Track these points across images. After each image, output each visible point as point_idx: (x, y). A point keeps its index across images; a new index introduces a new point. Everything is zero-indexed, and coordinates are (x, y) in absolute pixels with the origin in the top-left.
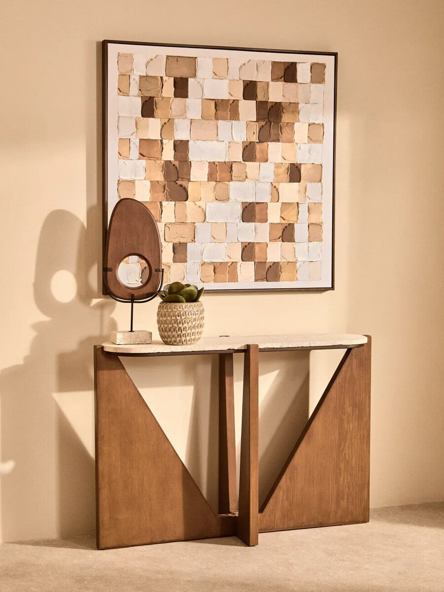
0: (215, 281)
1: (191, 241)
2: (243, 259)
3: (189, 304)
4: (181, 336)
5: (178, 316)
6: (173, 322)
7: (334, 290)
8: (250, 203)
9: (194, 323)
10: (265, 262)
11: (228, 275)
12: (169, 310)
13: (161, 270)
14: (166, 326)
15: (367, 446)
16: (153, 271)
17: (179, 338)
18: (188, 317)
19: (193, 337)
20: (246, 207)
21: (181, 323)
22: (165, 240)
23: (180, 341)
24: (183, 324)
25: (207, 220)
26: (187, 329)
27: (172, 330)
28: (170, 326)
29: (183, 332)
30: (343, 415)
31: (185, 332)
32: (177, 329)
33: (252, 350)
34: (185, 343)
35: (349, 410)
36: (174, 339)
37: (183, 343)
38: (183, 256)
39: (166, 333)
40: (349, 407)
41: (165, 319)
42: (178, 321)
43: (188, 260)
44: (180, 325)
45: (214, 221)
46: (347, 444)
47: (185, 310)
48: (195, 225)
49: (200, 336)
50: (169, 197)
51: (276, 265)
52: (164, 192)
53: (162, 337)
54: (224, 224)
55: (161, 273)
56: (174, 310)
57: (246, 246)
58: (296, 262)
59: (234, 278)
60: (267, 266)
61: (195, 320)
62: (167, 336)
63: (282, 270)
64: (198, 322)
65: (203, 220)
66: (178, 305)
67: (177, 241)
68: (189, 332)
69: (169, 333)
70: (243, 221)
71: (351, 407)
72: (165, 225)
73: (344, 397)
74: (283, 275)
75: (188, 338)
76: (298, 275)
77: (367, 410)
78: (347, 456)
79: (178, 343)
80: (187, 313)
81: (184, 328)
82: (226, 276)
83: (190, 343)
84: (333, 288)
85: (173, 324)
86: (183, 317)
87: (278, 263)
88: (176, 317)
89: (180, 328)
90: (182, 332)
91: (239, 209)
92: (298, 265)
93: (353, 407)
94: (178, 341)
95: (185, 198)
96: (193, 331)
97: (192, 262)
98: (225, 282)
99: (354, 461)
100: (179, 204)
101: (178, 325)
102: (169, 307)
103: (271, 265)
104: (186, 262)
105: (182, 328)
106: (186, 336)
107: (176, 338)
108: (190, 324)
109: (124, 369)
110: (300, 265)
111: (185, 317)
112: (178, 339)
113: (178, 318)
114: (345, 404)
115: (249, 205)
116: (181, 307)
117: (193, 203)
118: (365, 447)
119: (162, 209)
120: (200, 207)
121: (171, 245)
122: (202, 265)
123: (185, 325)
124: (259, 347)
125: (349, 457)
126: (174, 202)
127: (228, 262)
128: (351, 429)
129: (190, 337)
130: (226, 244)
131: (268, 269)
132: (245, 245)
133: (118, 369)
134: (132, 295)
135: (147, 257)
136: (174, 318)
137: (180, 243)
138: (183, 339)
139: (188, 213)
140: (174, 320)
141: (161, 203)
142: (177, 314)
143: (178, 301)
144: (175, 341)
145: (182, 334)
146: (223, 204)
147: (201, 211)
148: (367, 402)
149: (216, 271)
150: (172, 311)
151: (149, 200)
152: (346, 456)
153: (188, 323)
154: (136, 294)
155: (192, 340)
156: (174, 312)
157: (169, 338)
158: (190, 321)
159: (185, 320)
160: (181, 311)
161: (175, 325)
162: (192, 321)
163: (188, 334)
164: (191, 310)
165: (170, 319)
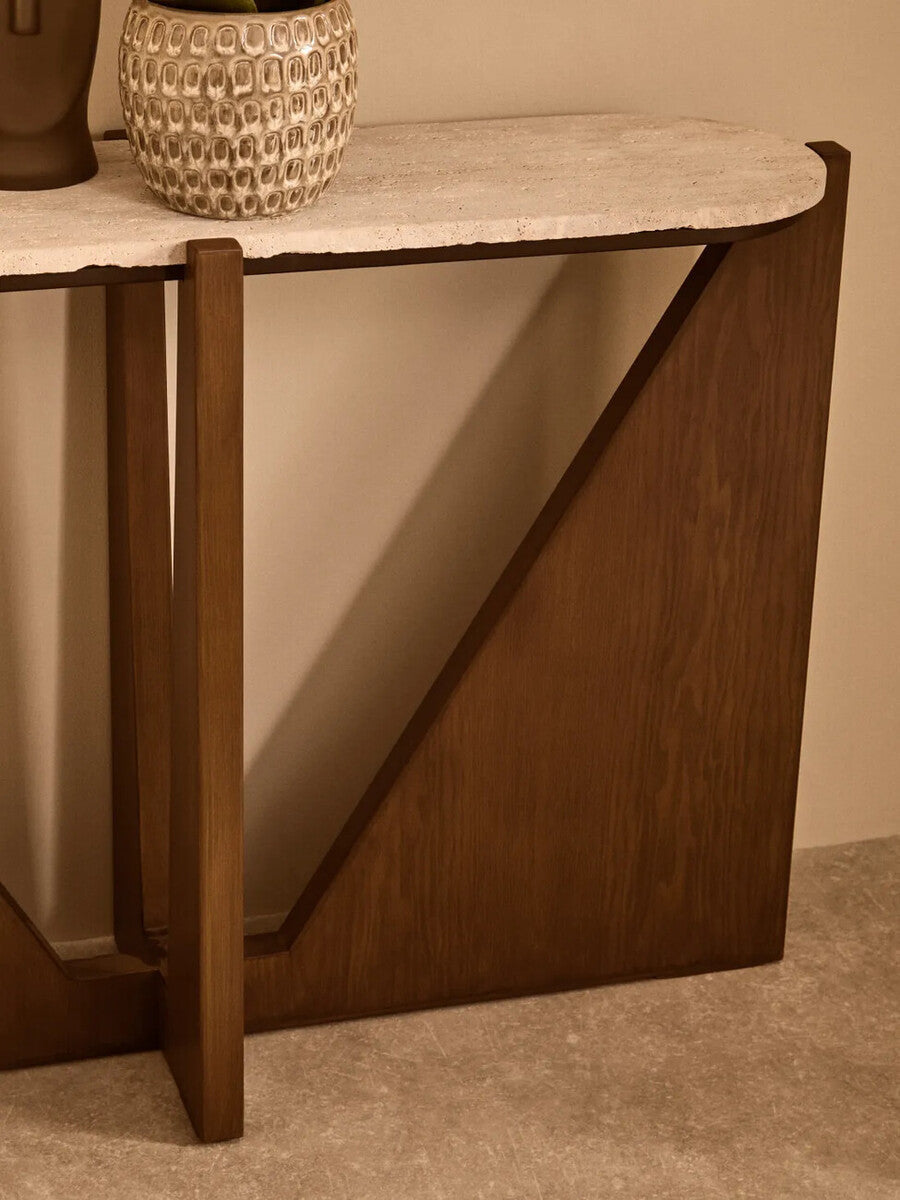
4: (230, 179)
6: (190, 109)
9: (295, 118)
12: (173, 50)
14: (156, 124)
17: (222, 190)
18: (266, 88)
19: (291, 184)
21: (231, 119)
23: (223, 200)
24: (238, 123)
26: (261, 146)
27: (186, 147)
28: (176, 127)
29: (241, 163)
31: (249, 162)
32: (212, 144)
36: (197, 191)
37: (238, 210)
39: (157, 160)
41: (150, 88)
42: (216, 107)
44: (226, 130)
47: (251, 51)
49: (328, 174)
56: (194, 49)
62: (162, 173)
64: (320, 111)
68: (270, 159)
80: (260, 69)
81: (244, 143)
85: (187, 121)
86: (239, 90)
89: (223, 143)
90: (232, 159)
94: (215, 199)
96: (292, 154)
101: (212, 123)
102: (169, 30)
105: (236, 144)
106: (253, 183)
107: (205, 187)
108: (274, 125)
111: (247, 88)
112: (215, 194)
113: (212, 91)
129: (278, 182)
136: (195, 91)
138: (242, 192)
140: (193, 99)
144: (201, 201)
145: (233, 173)
150: (185, 53)
153: (264, 120)
155: (287, 198)
156: (194, 61)
157: (173, 185)
158: (274, 105)
159: (252, 103)
160: (230, 57)
161: (201, 127)
162: (287, 108)
163: (266, 172)
164: (284, 54)
165: (175, 93)
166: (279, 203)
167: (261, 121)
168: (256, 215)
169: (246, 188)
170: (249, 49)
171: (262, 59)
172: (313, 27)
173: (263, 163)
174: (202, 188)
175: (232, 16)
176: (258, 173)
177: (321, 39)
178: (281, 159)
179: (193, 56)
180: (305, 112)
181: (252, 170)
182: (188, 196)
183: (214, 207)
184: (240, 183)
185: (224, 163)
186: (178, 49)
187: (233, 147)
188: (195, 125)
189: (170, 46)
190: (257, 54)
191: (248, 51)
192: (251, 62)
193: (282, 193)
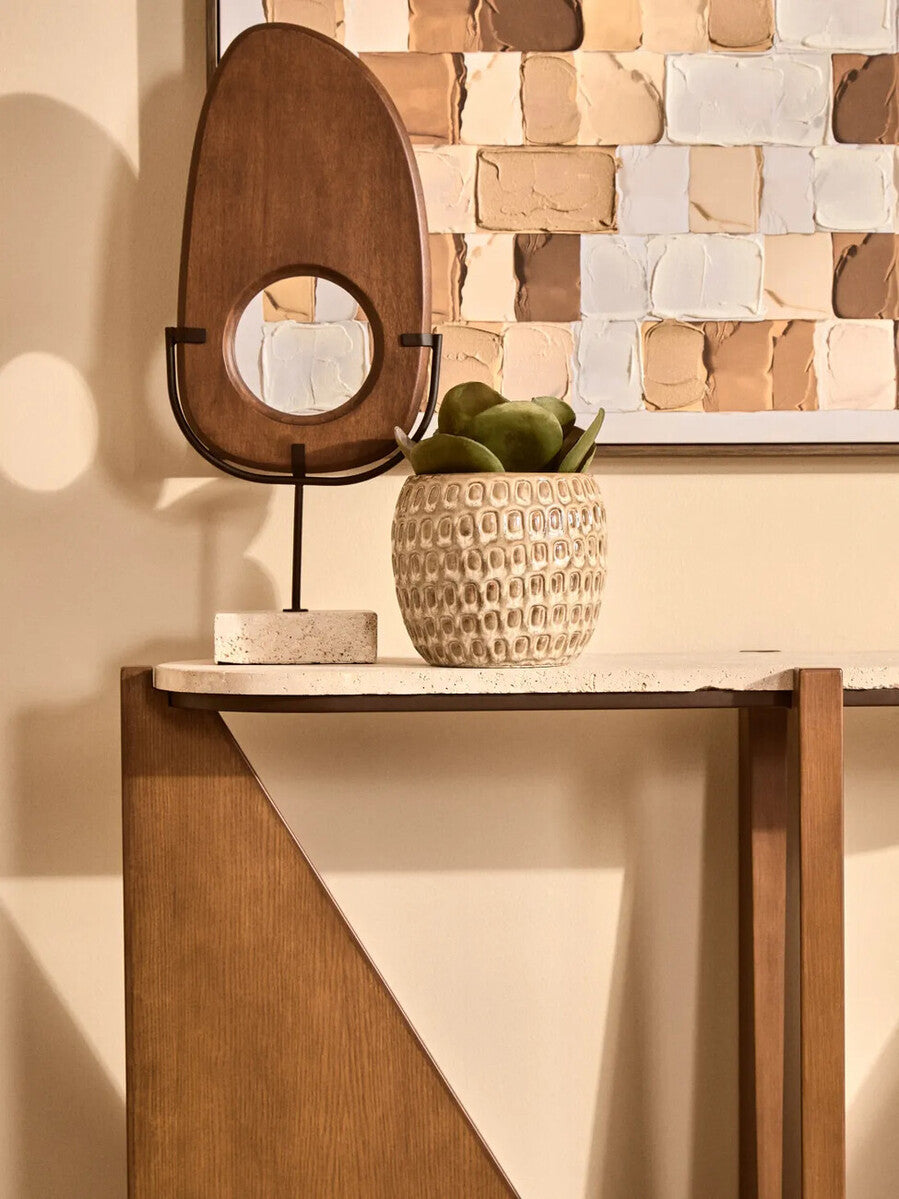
0: (710, 404)
1: (596, 224)
2: (843, 310)
3: (515, 479)
4: (478, 622)
5: (465, 533)
6: (442, 558)
8: (871, 58)
9: (537, 566)
11: (769, 378)
12: (429, 507)
13: (426, 340)
16: (391, 342)
17: (473, 634)
18: (509, 536)
19: (536, 630)
20: (853, 75)
21: (478, 565)
22: (478, 221)
23: (475, 645)
24: (484, 567)
25: (671, 131)
26: (506, 589)
27: (440, 595)
28: (432, 577)
29: (489, 605)
31: (495, 606)
32: (462, 589)
33: (807, 697)
34: (501, 657)
36: (452, 637)
37: (489, 655)
38: (558, 294)
39: (421, 614)
42: (465, 555)
43: (583, 309)
44: (474, 575)
45: (699, 139)
47: (496, 503)
48: (617, 154)
50: (495, 34)
52: (472, 11)
53: (414, 631)
54: (753, 151)
55: (425, 354)
56: (447, 504)
57: (853, 250)
59: (797, 391)
61: (541, 550)
62: (425, 625)
65: (654, 134)
66: (467, 481)
67: (532, 226)
68: (515, 603)
69: (432, 612)
70: (839, 139)
72: (480, 155)
75: (512, 634)
79: (469, 658)
80: (504, 519)
81: (490, 587)
82: (763, 381)
83: (522, 655)
85: (442, 569)
86: (485, 538)
88: (454, 538)
89: (472, 587)
90: (480, 603)
91: (821, 85)
94: (468, 644)
95: (569, 40)
96: (536, 599)
97: (606, 317)
98: (762, 408)
100: (539, 61)
101: (464, 571)
102: (427, 492)
104: (575, 316)
105: (483, 589)
106: (500, 626)
107: (458, 633)
108: (518, 570)
109: (246, 769)
111: (493, 536)
112: (468, 639)
113: (461, 539)
115: (866, 66)
116: (479, 493)
117: (605, 58)
119: (462, 85)
120: (636, 76)
121: (506, 243)
122: (650, 333)
123: (497, 573)
124: (846, 683)
126: (518, 55)
127: (768, 323)
129: (523, 626)
130: (759, 241)
132: (848, 244)
133: (221, 773)
134: (297, 450)
135: (360, 282)
136: (447, 540)
137: (549, 236)
138: (491, 636)
139: (579, 99)
140: (445, 548)
141: (458, 58)
142: (457, 521)
143: (470, 466)
144: (456, 649)
145: (481, 617)
146: (743, 62)
147: (644, 92)
149: (715, 360)
150: (439, 509)
151: (405, 49)
153: (507, 564)
154: (313, 445)
155: (534, 645)
156: (447, 514)
157: (432, 635)
158: (516, 553)
159: (496, 549)
160: (477, 508)
161: (452, 574)
162: (529, 555)
163: (511, 615)
164: (526, 507)
165: (431, 545)
166: (526, 649)
167: (506, 566)
168: (505, 661)
169: (495, 630)
170: (494, 501)
171: (505, 510)
172: (555, 488)
173: (509, 606)
174: (456, 633)
175: (480, 474)
176: (504, 617)
177: (562, 499)
178: (525, 604)
179: (445, 510)
180: (547, 559)
181: (498, 614)
182: (445, 643)
183: (468, 653)
184: (489, 627)
185: (473, 607)
186: (434, 506)
187: (481, 592)
188: (448, 573)
189: (427, 504)
190: (501, 505)
191: (493, 504)
192: (496, 512)
193: (528, 638)
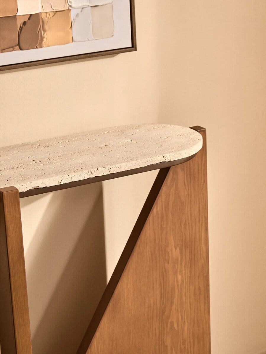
7: (136, 50)
10: (15, 17)
15: (205, 304)
30: (166, 264)
35: (175, 253)
40: (176, 249)
46: (174, 307)
51: (34, 18)
58: (69, 10)
60: (19, 23)
63: (46, 27)
71: (178, 249)
73: (166, 234)
74: (48, 36)
76: (75, 33)
77: (204, 247)
78: (175, 326)
84: (133, 47)
87: (38, 15)
92: (73, 14)
93: (181, 250)
99: (186, 328)
103: (26, 20)
110: (77, 15)
114: (168, 246)
118: (202, 306)
125: (178, 326)
128: (180, 283)
131: (21, 28)
148: (203, 234)
152: (173, 325)
